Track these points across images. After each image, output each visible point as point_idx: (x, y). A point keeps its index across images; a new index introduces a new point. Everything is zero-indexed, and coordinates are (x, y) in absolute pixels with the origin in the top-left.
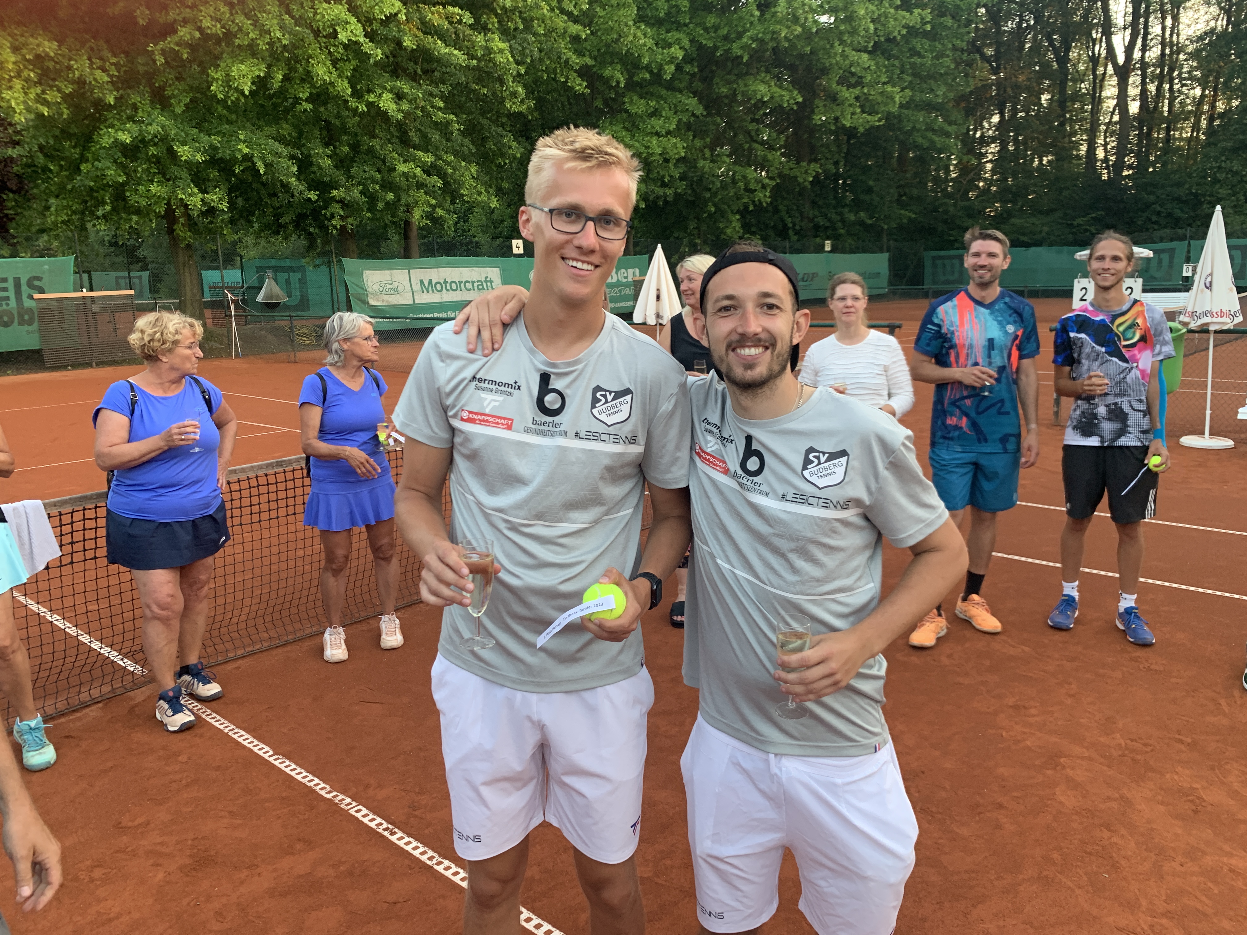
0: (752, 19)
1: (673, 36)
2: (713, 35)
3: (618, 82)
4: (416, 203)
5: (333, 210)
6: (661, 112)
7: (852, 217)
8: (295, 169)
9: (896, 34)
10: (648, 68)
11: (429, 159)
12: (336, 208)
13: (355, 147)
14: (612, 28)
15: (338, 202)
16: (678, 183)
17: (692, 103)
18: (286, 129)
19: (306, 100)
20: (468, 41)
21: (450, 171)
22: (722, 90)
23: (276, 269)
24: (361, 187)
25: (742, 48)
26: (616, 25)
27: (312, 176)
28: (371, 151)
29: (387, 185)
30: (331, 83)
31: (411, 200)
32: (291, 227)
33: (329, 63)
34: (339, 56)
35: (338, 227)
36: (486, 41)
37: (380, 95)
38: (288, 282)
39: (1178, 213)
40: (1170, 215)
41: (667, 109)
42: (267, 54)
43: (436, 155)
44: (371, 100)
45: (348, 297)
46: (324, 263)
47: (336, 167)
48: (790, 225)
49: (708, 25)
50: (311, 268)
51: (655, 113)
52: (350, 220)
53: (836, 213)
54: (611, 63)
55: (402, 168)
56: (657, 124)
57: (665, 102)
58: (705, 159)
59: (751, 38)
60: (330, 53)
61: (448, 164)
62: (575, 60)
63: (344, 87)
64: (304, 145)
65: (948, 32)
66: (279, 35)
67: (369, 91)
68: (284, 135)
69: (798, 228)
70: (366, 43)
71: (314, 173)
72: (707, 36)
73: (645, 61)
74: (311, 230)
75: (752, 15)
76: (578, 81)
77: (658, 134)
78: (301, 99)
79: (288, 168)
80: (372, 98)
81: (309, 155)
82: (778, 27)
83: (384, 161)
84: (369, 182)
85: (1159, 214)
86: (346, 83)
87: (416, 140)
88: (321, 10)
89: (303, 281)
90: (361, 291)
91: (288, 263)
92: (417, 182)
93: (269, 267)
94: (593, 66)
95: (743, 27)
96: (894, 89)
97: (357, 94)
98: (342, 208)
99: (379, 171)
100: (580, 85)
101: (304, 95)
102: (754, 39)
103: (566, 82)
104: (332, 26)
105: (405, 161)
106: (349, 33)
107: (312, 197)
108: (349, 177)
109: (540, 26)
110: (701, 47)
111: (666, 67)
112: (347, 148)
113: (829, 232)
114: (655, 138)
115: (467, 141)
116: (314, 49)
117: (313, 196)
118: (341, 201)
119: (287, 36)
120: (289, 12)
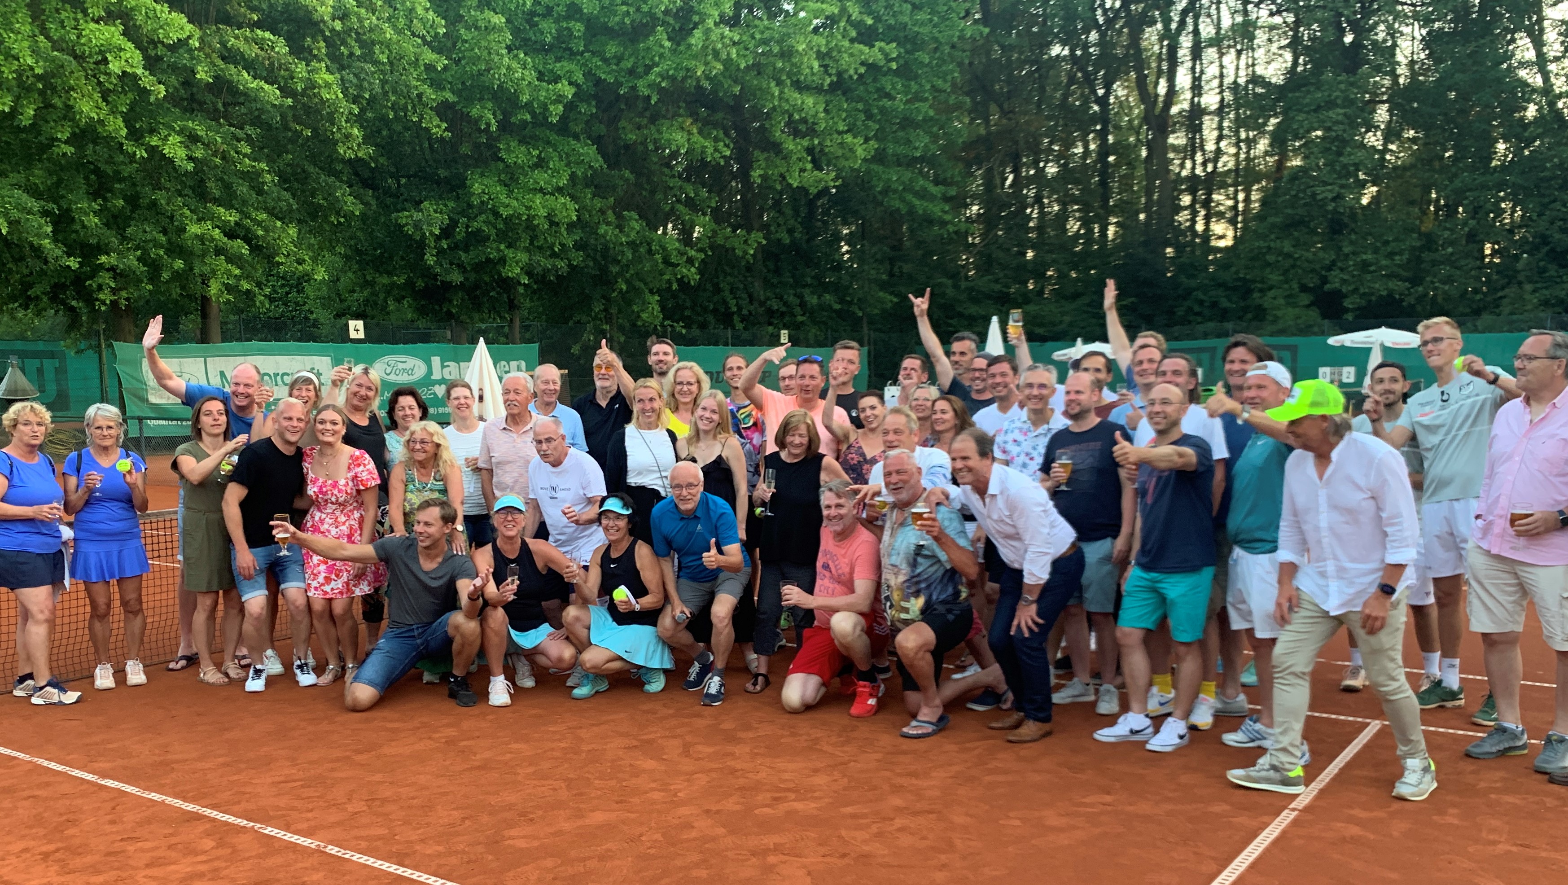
0: (662, 50)
1: (562, 66)
2: (614, 67)
3: (488, 125)
4: (214, 272)
5: (100, 281)
6: (548, 162)
7: (813, 300)
8: (49, 229)
9: (852, 72)
10: (528, 106)
11: (232, 217)
12: (106, 278)
13: (133, 201)
14: (479, 58)
15: (108, 270)
16: (573, 254)
17: (589, 152)
18: (39, 176)
19: (66, 142)
20: (287, 70)
21: (260, 233)
22: (630, 136)
23: (23, 355)
24: (139, 253)
25: (649, 86)
26: (485, 53)
27: (74, 236)
28: (154, 204)
29: (176, 249)
30: (101, 122)
31: (206, 269)
32: (45, 299)
33: (97, 96)
34: (111, 87)
35: (108, 302)
36: (309, 72)
37: (166, 139)
38: (40, 371)
39: (1224, 303)
40: (1214, 305)
41: (556, 159)
42: (14, 83)
43: (241, 212)
44: (153, 143)
45: (121, 393)
46: (90, 347)
47: (107, 225)
48: (735, 309)
49: (608, 55)
50: (72, 354)
51: (541, 164)
52: (124, 294)
53: (795, 295)
54: (481, 99)
55: (194, 229)
56: (541, 178)
57: (555, 150)
58: (608, 224)
59: (660, 74)
60: (100, 83)
61: (259, 224)
62: (430, 94)
63: (117, 127)
64: (63, 197)
65: (925, 69)
66: (30, 61)
67: (152, 131)
68: (35, 184)
69: (745, 312)
70: (145, 77)
71: (77, 232)
72: (607, 70)
73: (525, 98)
74: (74, 303)
75: (662, 46)
76: (436, 121)
77: (541, 190)
78: (59, 140)
79: (40, 227)
80: (154, 141)
81: (69, 210)
82: (694, 63)
83: (172, 218)
84: (151, 245)
85: (1201, 303)
86: (120, 122)
87: (217, 193)
88: (88, 32)
89: (60, 371)
90: (138, 385)
91: (41, 346)
92: (216, 246)
93: (14, 352)
94: (458, 103)
95: (652, 59)
96: (856, 141)
97: (135, 135)
98: (114, 278)
99: (165, 232)
100: (439, 126)
101: (63, 135)
102: (663, 76)
103: (420, 121)
104: (101, 52)
105: (199, 220)
106: (123, 63)
107: (71, 264)
108: (124, 239)
109: (383, 53)
110: (598, 82)
111: (552, 108)
112: (121, 202)
113: (787, 319)
114: (539, 195)
115: (286, 195)
116: (77, 78)
117: (73, 263)
118: (112, 269)
119: (41, 64)
120: (44, 32)
